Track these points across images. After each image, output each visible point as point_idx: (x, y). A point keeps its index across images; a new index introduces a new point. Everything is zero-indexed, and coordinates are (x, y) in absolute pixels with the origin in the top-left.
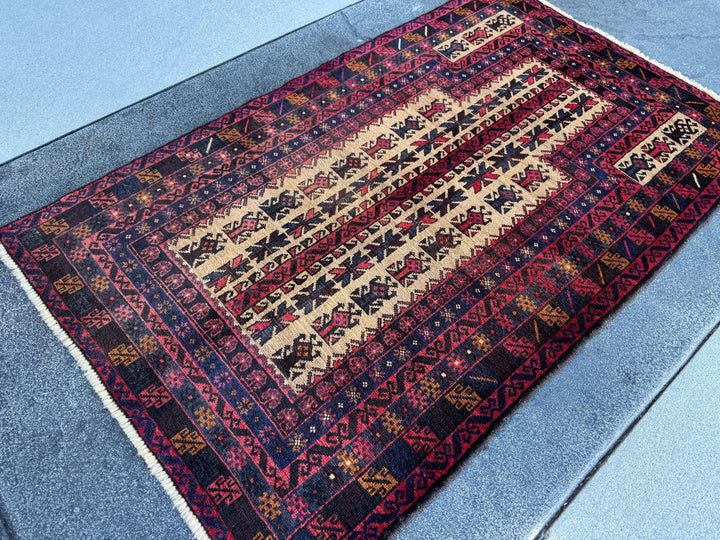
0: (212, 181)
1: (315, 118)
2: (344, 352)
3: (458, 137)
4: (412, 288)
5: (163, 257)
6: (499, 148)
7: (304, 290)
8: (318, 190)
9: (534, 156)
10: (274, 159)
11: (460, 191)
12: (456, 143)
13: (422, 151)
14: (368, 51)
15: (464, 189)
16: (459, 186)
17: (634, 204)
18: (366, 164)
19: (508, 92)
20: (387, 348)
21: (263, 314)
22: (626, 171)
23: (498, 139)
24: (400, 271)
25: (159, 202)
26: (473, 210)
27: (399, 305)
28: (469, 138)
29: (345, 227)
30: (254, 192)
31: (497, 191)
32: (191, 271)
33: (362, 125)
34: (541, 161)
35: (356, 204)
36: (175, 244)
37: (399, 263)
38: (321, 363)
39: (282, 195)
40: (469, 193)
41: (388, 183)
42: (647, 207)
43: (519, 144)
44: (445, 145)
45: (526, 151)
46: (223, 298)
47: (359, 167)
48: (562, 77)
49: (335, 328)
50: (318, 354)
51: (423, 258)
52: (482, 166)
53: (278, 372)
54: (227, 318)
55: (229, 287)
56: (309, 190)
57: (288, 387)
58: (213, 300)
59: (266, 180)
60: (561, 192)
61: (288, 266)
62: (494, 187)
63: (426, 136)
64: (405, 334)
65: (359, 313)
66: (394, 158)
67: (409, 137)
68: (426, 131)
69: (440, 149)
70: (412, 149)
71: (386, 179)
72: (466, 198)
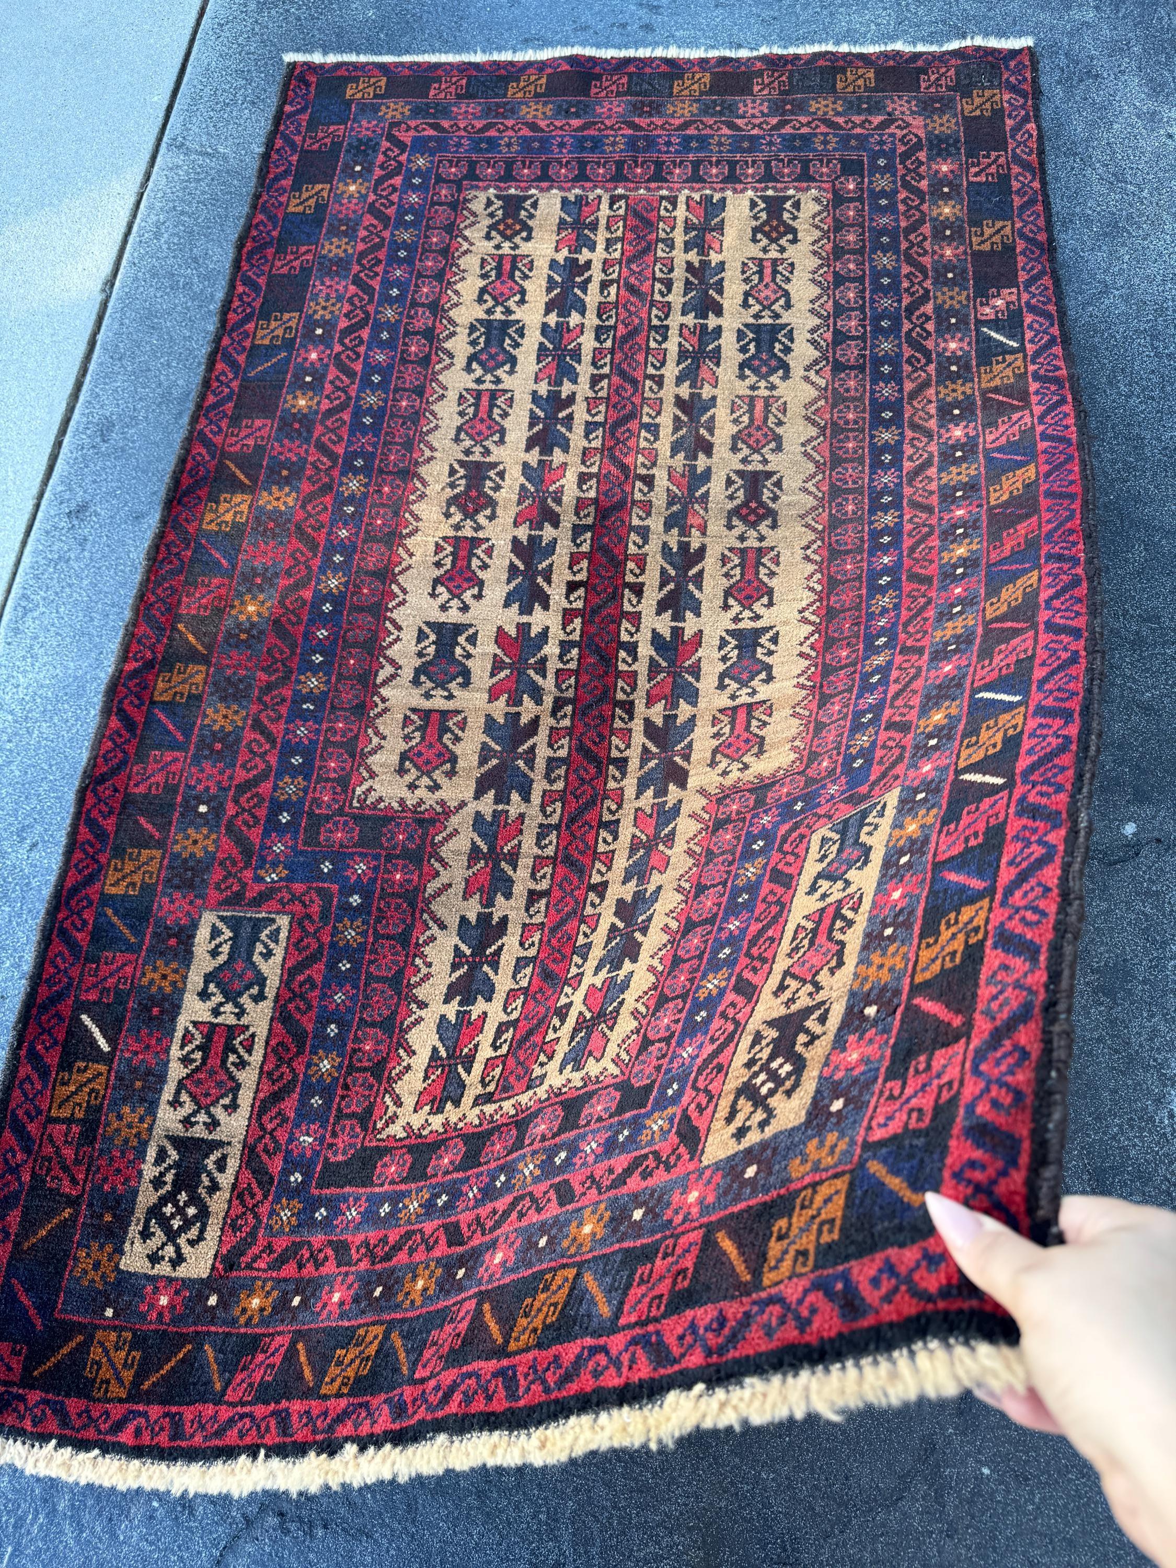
3: (637, 726)
6: (540, 763)
9: (463, 804)
11: (526, 610)
12: (629, 708)
13: (668, 636)
15: (525, 619)
16: (539, 619)
18: (730, 527)
23: (560, 785)
26: (475, 591)
28: (615, 741)
31: (469, 663)
34: (442, 803)
35: (664, 447)
40: (510, 619)
43: (513, 811)
44: (643, 683)
45: (487, 805)
47: (736, 512)
51: (478, 449)
52: (537, 695)
62: (480, 668)
63: (696, 671)
66: (698, 579)
67: (723, 643)
68: (707, 684)
69: (641, 667)
70: (690, 625)
71: (668, 527)
72: (507, 605)
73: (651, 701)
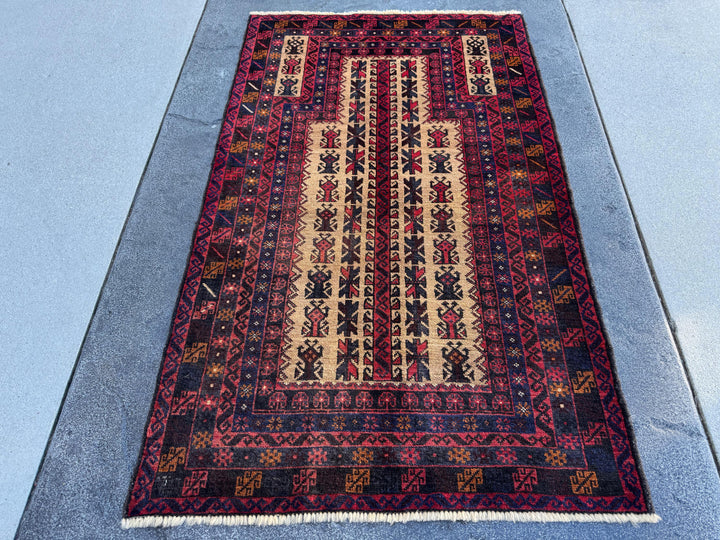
0: (249, 312)
1: (259, 206)
2: (478, 335)
3: (367, 145)
4: (462, 261)
5: (290, 395)
6: (400, 134)
7: (407, 322)
8: (328, 253)
9: (423, 123)
10: (271, 259)
11: (412, 179)
12: (371, 150)
13: (358, 172)
14: (233, 130)
15: (412, 176)
16: (407, 176)
17: (505, 109)
18: (335, 210)
19: (358, 92)
20: (496, 308)
21: (404, 361)
22: (479, 92)
23: (392, 128)
24: (442, 257)
25: (230, 363)
27: (469, 277)
28: (375, 141)
29: (377, 260)
30: (288, 292)
31: (430, 161)
32: (322, 383)
33: (298, 186)
34: (431, 123)
35: (364, 240)
36: (286, 377)
37: (436, 253)
38: (475, 354)
39: (310, 277)
40: (417, 175)
41: (365, 209)
42: (512, 106)
43: (406, 121)
44: (366, 157)
45: (415, 123)
46: (366, 377)
47: (333, 215)
48: (376, 58)
49: (455, 327)
50: (466, 350)
51: (445, 237)
52: (404, 152)
53: (461, 385)
54: (387, 386)
55: (361, 367)
56: (322, 258)
57: (477, 387)
58: (362, 385)
59: (286, 277)
60: (463, 133)
61: (378, 317)
62: (426, 160)
63: (347, 161)
64: (494, 291)
65: (455, 304)
66: (347, 191)
67: (338, 169)
68: (343, 157)
69: (367, 161)
70: (350, 176)
71: (360, 208)
72: (420, 180)
73: (363, 152)
